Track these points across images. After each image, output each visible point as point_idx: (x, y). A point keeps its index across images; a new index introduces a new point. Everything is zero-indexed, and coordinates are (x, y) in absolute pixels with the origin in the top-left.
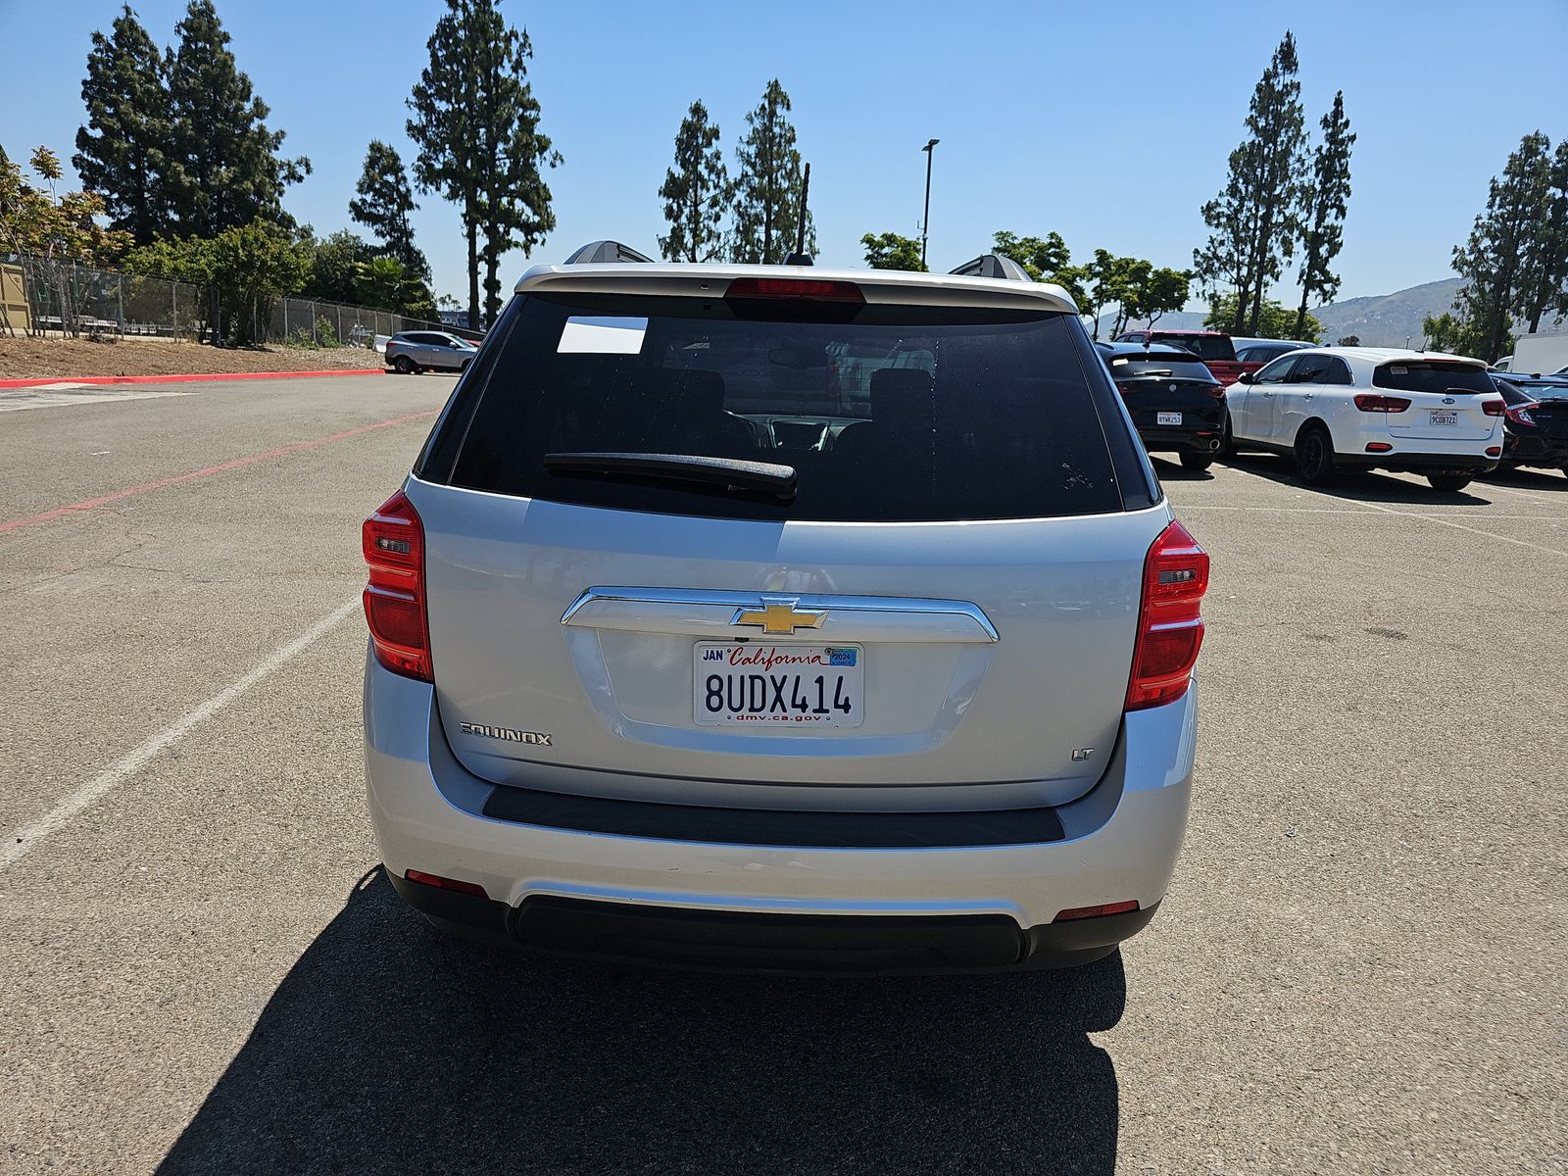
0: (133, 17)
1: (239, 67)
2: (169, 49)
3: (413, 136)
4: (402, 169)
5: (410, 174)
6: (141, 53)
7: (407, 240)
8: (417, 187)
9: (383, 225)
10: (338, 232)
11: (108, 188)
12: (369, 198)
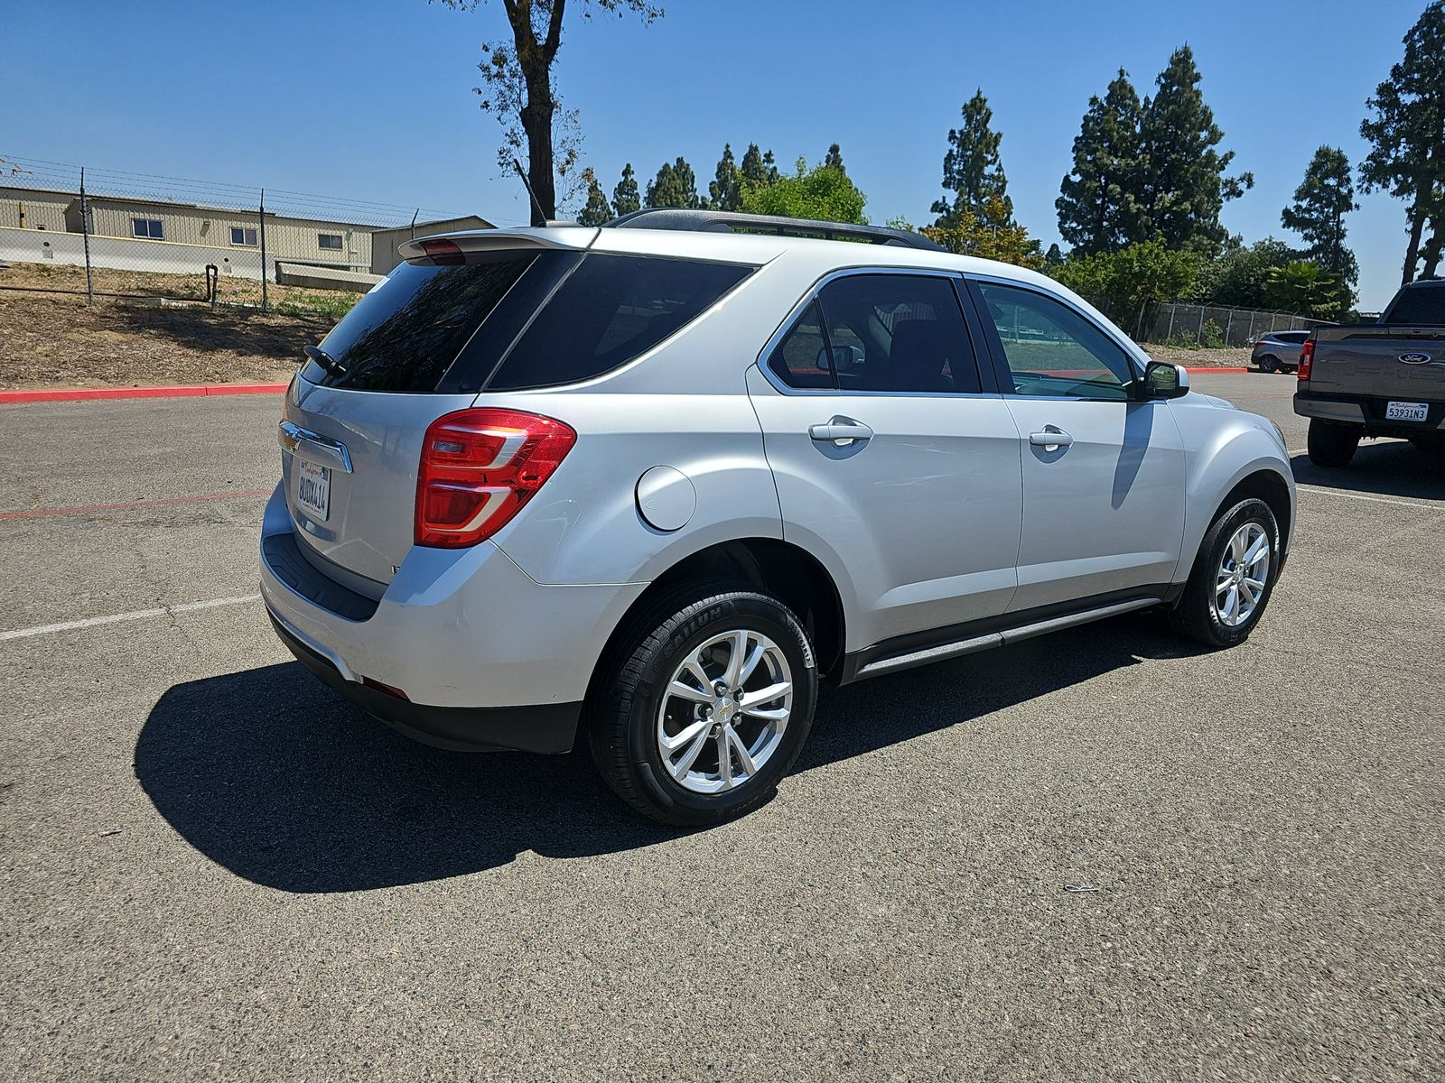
0: (1125, 77)
1: (1205, 100)
2: (1147, 99)
3: (1368, 136)
4: (1349, 170)
5: (1355, 175)
6: (1124, 107)
7: (1337, 241)
8: (1359, 187)
9: (1314, 229)
10: (1261, 240)
11: (1076, 222)
12: (1304, 204)
